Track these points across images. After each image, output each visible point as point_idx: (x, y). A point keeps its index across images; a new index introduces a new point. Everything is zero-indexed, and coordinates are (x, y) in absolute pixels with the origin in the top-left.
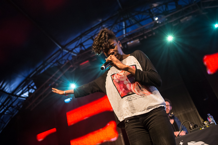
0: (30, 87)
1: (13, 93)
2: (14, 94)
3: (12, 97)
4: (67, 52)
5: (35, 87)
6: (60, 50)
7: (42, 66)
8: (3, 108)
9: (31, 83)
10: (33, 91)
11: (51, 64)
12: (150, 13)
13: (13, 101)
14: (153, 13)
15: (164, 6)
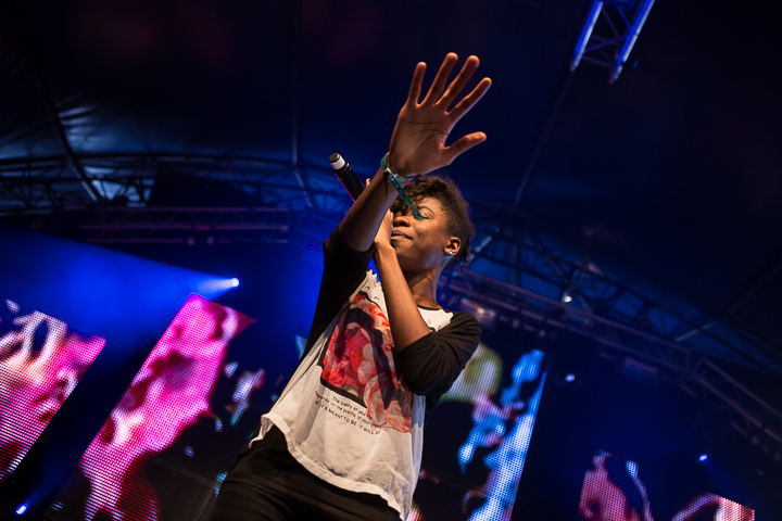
0: (138, 182)
1: (81, 158)
2: (83, 162)
3: (70, 165)
4: (301, 183)
5: (147, 194)
6: (288, 163)
7: (211, 160)
8: (23, 170)
9: (147, 178)
10: (135, 198)
11: (239, 177)
12: (569, 276)
13: (63, 175)
14: (574, 281)
15: (612, 290)
